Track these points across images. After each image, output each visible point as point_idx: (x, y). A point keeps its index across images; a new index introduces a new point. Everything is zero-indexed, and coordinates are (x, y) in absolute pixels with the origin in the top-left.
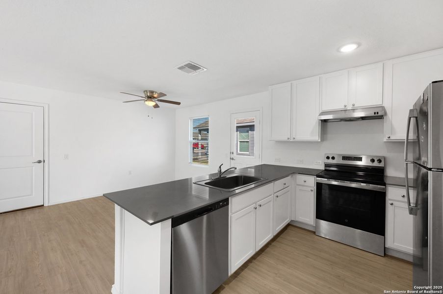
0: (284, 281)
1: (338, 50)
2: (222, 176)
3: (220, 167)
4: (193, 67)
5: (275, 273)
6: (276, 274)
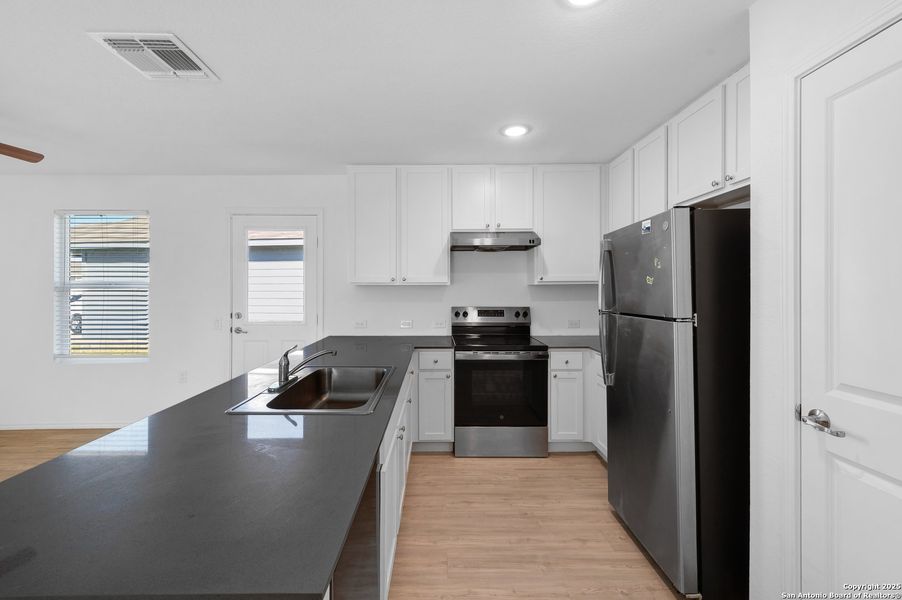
0: (465, 567)
1: (501, 131)
2: (291, 378)
3: (286, 355)
4: (176, 58)
5: (443, 563)
6: (446, 563)
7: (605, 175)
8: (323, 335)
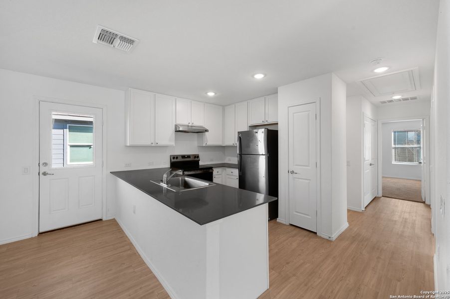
7: (224, 110)
8: (107, 172)
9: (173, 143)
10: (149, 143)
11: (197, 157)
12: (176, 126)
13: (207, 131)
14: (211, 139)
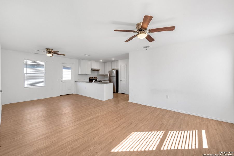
7: (104, 64)
8: (74, 81)
9: (91, 74)
10: (85, 74)
11: (97, 78)
12: (91, 69)
13: (100, 70)
14: (101, 73)
